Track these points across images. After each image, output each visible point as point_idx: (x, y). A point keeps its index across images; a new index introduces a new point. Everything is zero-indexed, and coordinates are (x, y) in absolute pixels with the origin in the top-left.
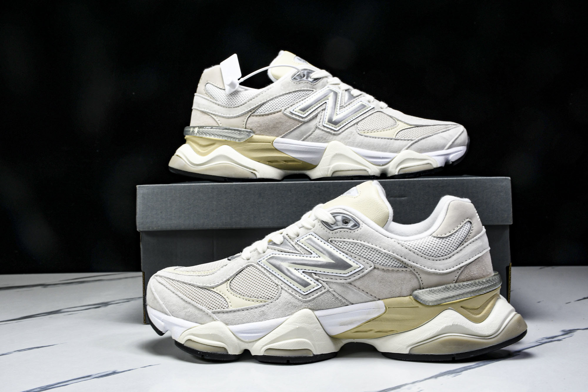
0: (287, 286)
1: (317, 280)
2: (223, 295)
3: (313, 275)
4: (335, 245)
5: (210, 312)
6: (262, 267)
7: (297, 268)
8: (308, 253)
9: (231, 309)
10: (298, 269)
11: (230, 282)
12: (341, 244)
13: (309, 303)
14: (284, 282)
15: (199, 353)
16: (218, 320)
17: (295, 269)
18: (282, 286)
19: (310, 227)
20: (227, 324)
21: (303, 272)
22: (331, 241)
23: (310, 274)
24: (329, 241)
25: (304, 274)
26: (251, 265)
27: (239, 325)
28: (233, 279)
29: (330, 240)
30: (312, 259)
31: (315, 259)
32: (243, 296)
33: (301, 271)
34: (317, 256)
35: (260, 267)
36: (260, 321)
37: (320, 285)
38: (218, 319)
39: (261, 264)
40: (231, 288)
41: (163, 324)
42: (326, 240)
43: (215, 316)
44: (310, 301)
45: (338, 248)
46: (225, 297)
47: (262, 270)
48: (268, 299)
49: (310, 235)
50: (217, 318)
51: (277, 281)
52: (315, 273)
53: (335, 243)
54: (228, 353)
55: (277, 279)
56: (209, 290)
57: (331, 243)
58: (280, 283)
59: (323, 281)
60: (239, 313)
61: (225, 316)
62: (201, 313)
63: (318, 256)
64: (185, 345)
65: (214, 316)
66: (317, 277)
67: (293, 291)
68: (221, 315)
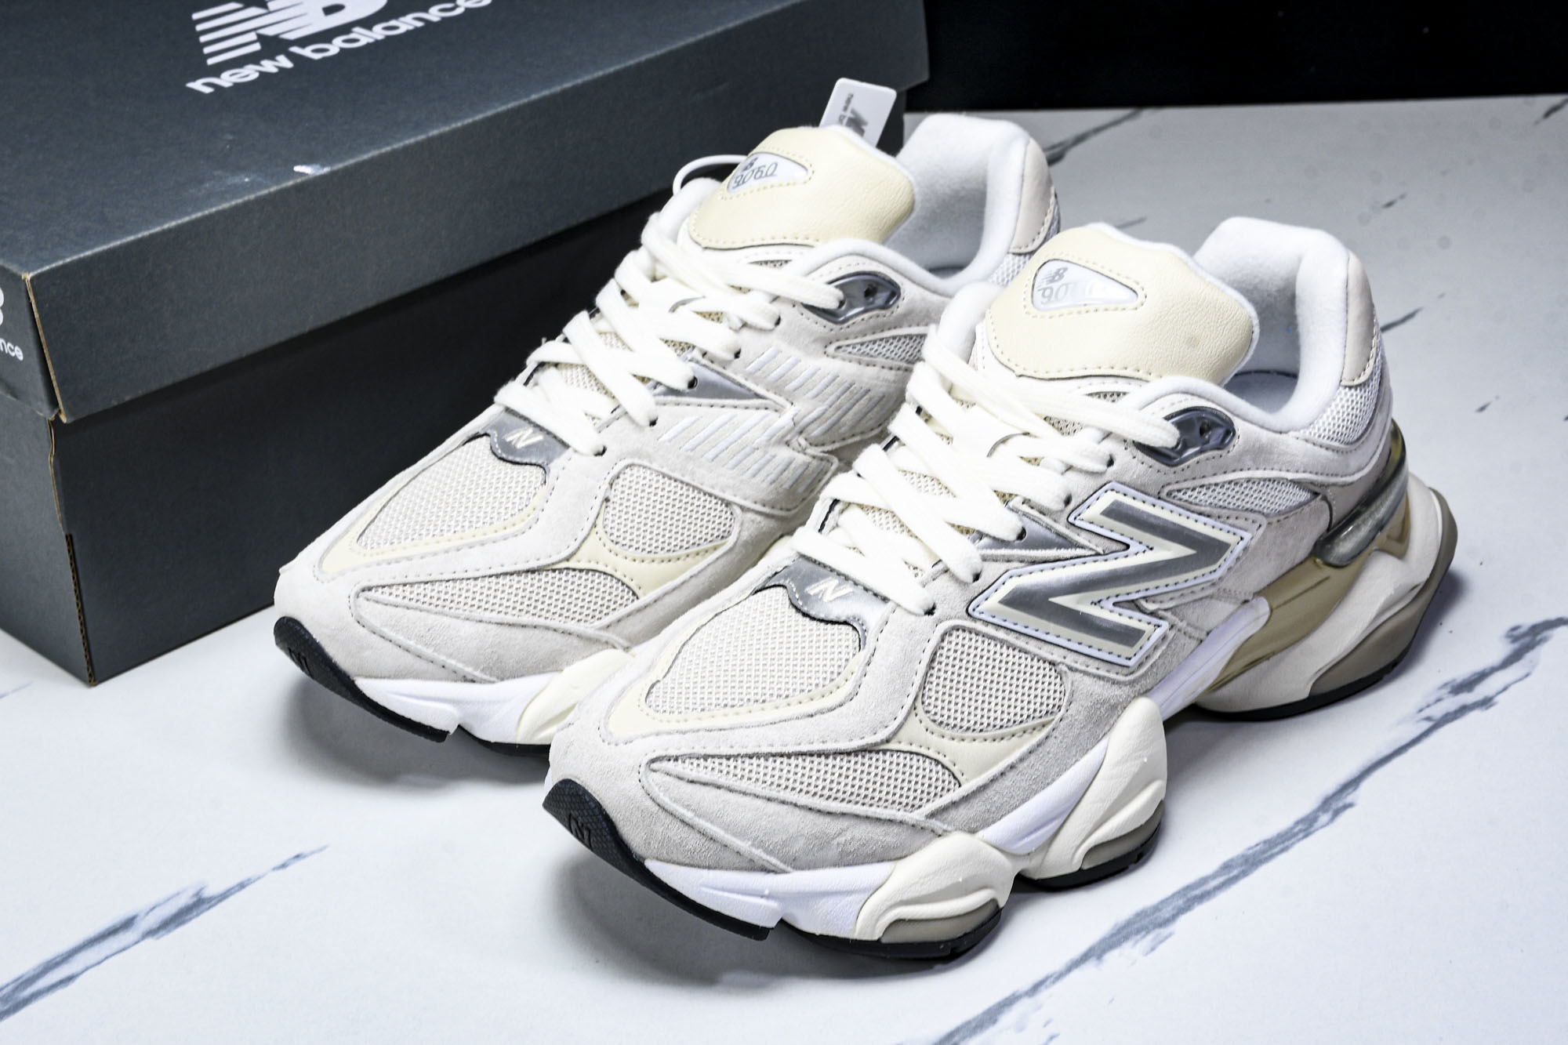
0: (1082, 659)
1: (1155, 614)
2: (923, 751)
3: (1143, 603)
4: (1179, 502)
5: (917, 816)
6: (987, 623)
7: (1096, 600)
8: (1115, 546)
9: (969, 785)
10: (1099, 602)
11: (923, 704)
12: (1195, 494)
13: (1144, 681)
14: (1068, 649)
15: (942, 946)
16: (950, 832)
17: (1092, 602)
18: (1068, 661)
19: (1101, 467)
20: (973, 831)
22: (1169, 494)
23: (1134, 605)
24: (1163, 495)
25: (1118, 609)
26: (954, 628)
27: (1004, 819)
28: (925, 689)
29: (1162, 490)
30: (1132, 560)
31: (1141, 558)
32: (981, 731)
33: (1109, 604)
34: (1143, 548)
35: (979, 626)
36: (1048, 784)
37: (1164, 625)
38: (949, 828)
39: (983, 616)
40: (934, 721)
41: (773, 904)
42: (1157, 494)
43: (940, 824)
45: (1188, 507)
46: (931, 753)
47: (990, 630)
48: (1049, 714)
49: (1109, 492)
50: (945, 827)
51: (1045, 652)
52: (1147, 598)
53: (1180, 495)
54: (999, 908)
55: (1047, 647)
56: (880, 752)
57: (1169, 499)
58: (1056, 655)
59: (1168, 610)
60: (996, 786)
61: (962, 813)
62: (895, 829)
63: (1145, 548)
64: (884, 941)
65: (936, 824)
66: (1151, 607)
67: (1101, 665)
68: (953, 814)
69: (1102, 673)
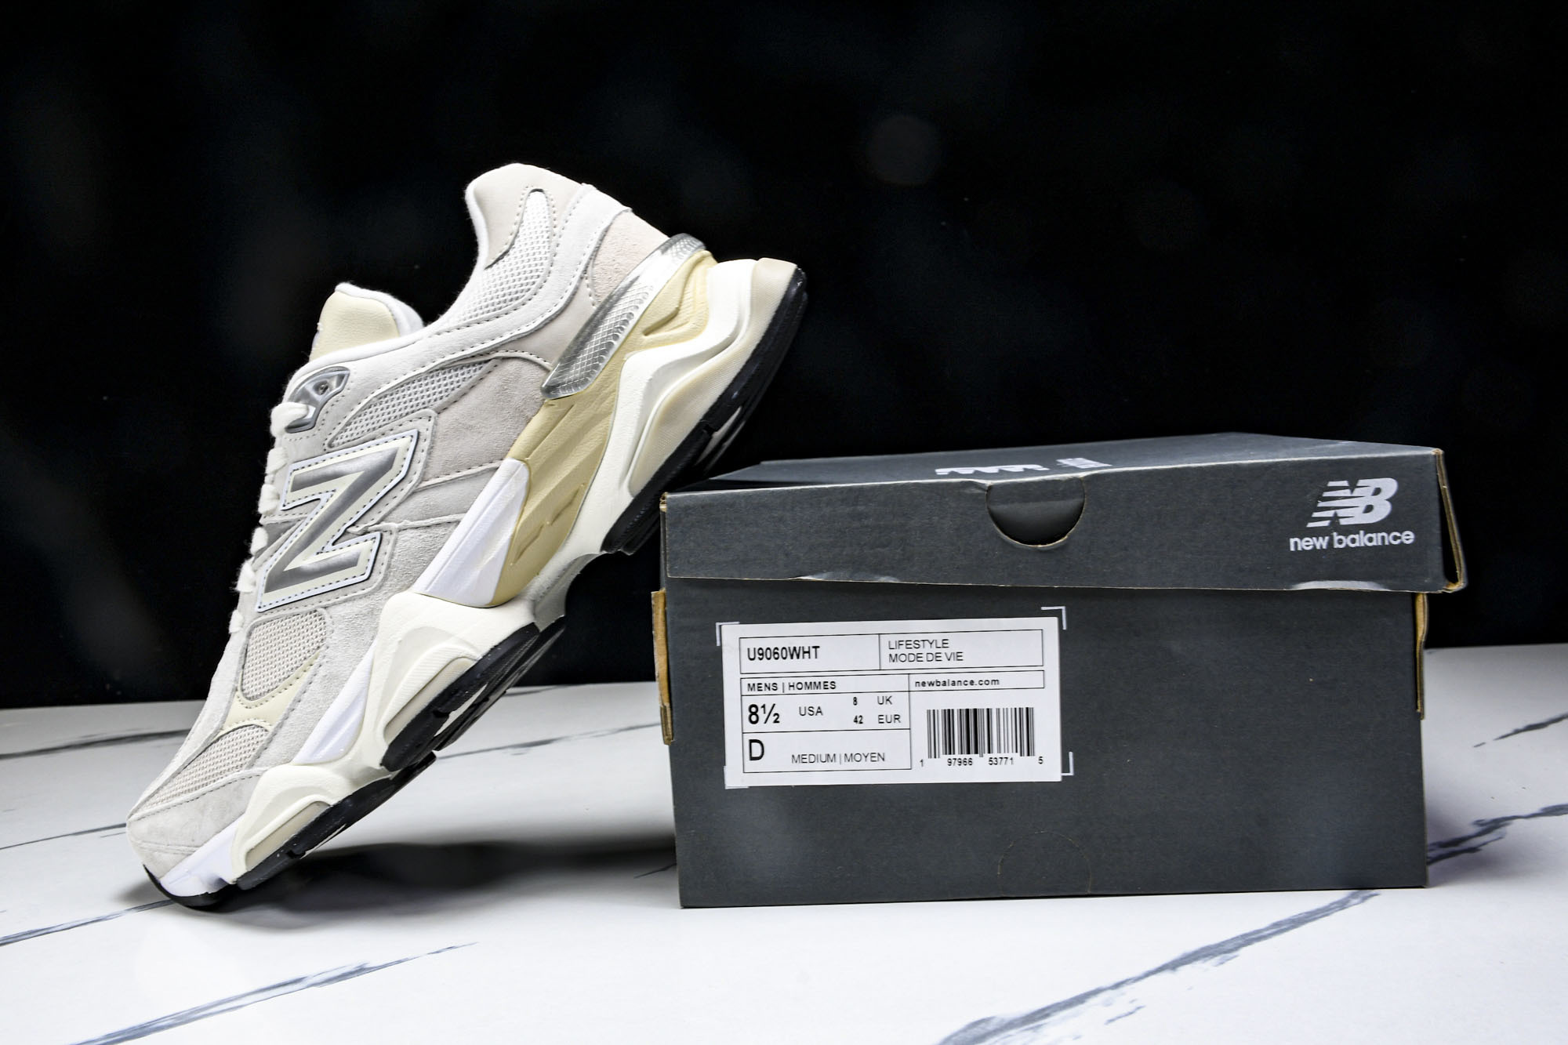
0: (331, 595)
1: (365, 532)
2: (244, 723)
3: (353, 530)
4: (342, 445)
5: (244, 772)
6: (270, 611)
7: (320, 549)
8: (311, 506)
9: (271, 729)
10: (324, 548)
11: (243, 690)
12: (348, 432)
13: (388, 583)
14: (320, 594)
15: (278, 855)
16: (268, 770)
17: (318, 553)
18: (324, 603)
20: (287, 761)
21: (333, 544)
22: (330, 446)
23: (346, 535)
24: (328, 449)
25: (338, 546)
26: (254, 627)
27: (308, 740)
28: (243, 680)
29: (326, 447)
30: (327, 506)
31: (332, 501)
32: (277, 687)
33: (329, 547)
34: (330, 494)
36: (334, 698)
37: (378, 535)
38: (267, 767)
40: (250, 698)
42: (321, 451)
43: (258, 769)
44: (385, 579)
45: (349, 445)
46: (249, 722)
47: (275, 614)
48: (319, 647)
49: (292, 474)
50: (263, 768)
51: (310, 605)
52: (353, 525)
53: (340, 440)
54: (329, 805)
56: (218, 740)
57: (333, 449)
58: (318, 603)
59: (378, 523)
60: (289, 721)
61: (274, 750)
62: (232, 788)
63: (332, 492)
64: (250, 870)
65: (255, 770)
66: (362, 527)
67: (345, 591)
68: (265, 756)
69: (342, 598)
